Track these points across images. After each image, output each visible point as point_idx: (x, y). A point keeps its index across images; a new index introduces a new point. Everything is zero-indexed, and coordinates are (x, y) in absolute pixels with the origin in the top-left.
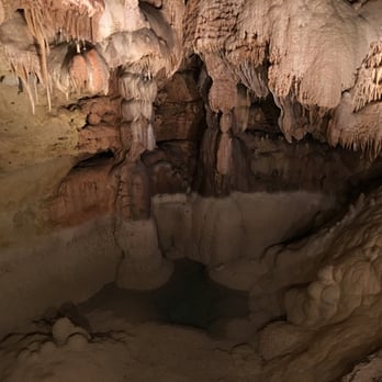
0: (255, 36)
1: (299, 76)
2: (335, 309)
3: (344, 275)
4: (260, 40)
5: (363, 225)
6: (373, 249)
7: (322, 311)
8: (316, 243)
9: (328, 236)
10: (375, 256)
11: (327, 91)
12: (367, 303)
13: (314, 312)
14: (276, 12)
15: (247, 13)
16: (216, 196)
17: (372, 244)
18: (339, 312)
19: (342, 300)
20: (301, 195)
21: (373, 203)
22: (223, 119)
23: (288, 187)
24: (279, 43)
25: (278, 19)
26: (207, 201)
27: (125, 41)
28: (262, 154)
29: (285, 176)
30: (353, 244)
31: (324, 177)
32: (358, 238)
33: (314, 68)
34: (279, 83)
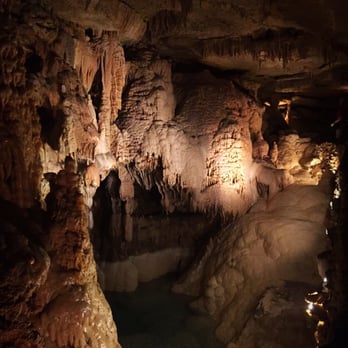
0: (153, 155)
1: (180, 173)
2: (224, 299)
3: (223, 278)
4: (156, 156)
5: (219, 252)
6: (232, 261)
7: (217, 302)
8: (194, 272)
9: (200, 267)
10: (234, 264)
11: (195, 180)
12: (241, 287)
13: (213, 306)
14: (164, 142)
15: (147, 143)
16: (121, 260)
17: (230, 259)
18: (227, 299)
19: (226, 292)
20: (168, 251)
21: (219, 241)
22: (127, 205)
23: (160, 248)
24: (167, 158)
25: (165, 146)
26: (116, 265)
27: (103, 158)
28: (142, 228)
29: (157, 241)
30: (219, 263)
31: (180, 237)
32: (220, 260)
33: (187, 168)
34: (170, 177)
